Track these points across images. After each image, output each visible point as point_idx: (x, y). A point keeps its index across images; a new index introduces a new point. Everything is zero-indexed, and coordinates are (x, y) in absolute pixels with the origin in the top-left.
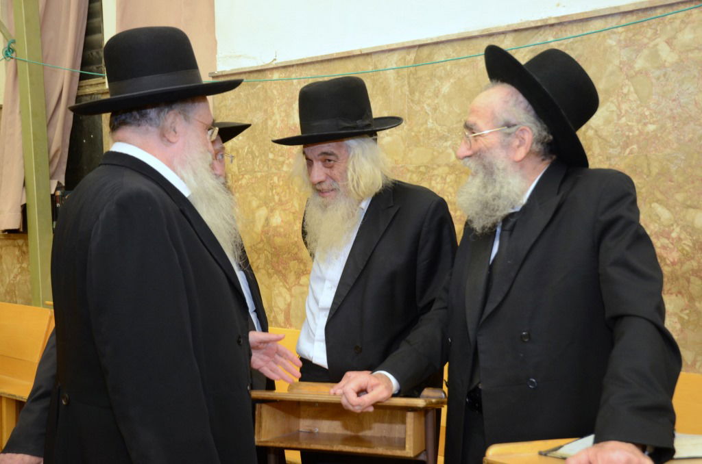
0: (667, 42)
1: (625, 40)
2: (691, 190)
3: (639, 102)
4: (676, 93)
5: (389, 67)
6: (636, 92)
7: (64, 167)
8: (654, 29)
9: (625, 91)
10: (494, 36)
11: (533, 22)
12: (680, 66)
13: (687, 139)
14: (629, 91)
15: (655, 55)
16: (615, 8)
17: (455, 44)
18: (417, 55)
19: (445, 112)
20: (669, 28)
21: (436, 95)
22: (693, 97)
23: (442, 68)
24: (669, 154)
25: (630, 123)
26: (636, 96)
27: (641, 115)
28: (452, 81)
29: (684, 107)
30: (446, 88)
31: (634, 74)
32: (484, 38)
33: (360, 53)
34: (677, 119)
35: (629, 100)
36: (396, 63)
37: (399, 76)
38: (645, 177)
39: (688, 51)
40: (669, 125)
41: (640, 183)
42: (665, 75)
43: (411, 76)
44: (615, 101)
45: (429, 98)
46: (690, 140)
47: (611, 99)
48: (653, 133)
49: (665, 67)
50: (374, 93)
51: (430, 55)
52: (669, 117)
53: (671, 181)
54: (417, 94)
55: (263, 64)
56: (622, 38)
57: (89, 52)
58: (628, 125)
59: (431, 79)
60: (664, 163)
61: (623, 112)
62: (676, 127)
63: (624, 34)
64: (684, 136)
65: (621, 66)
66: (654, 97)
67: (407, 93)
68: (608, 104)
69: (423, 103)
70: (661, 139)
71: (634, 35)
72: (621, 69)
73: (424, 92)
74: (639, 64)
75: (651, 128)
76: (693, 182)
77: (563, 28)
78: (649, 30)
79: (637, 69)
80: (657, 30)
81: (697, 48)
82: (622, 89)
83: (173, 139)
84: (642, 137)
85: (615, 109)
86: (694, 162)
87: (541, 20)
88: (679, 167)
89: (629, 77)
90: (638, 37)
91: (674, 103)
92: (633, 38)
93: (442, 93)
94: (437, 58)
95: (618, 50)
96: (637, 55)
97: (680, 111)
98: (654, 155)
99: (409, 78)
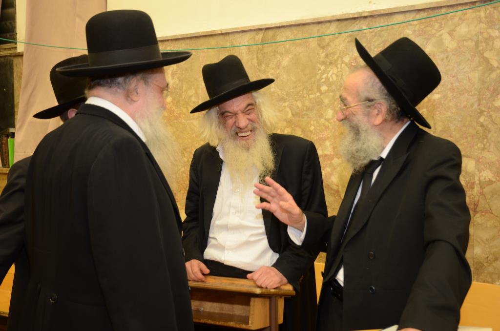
0: (449, 34)
1: (419, 31)
2: (465, 144)
4: (455, 71)
5: (243, 44)
8: (440, 23)
10: (323, 24)
11: (352, 14)
12: (458, 51)
13: (462, 106)
15: (440, 42)
16: (412, 6)
17: (293, 28)
18: (264, 35)
19: (284, 80)
20: (450, 22)
21: (278, 66)
22: (467, 75)
23: (282, 46)
24: (449, 117)
28: (290, 56)
29: (461, 82)
30: (285, 62)
32: (315, 25)
33: (220, 33)
34: (456, 90)
36: (248, 41)
37: (249, 52)
39: (464, 40)
40: (450, 95)
42: (447, 58)
43: (259, 51)
45: (273, 69)
46: (465, 107)
48: (438, 101)
49: (447, 51)
51: (274, 36)
52: (450, 89)
54: (263, 65)
56: (417, 28)
57: (4, 23)
59: (274, 55)
60: (446, 123)
62: (455, 97)
64: (461, 103)
67: (256, 64)
69: (268, 72)
70: (444, 105)
71: (425, 27)
73: (269, 64)
74: (429, 48)
75: (437, 96)
76: (466, 138)
77: (374, 20)
78: (436, 24)
80: (442, 24)
81: (470, 39)
83: (135, 98)
84: (430, 103)
86: (467, 123)
87: (357, 13)
88: (457, 126)
90: (428, 29)
91: (454, 78)
92: (425, 29)
93: (283, 65)
94: (279, 39)
95: (414, 38)
96: (427, 42)
97: (458, 84)
98: (439, 116)
99: (258, 53)
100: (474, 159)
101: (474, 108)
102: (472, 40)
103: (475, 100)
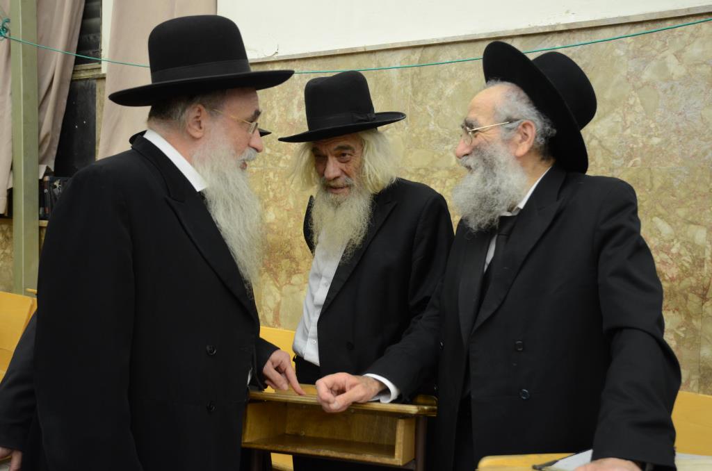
0: (675, 55)
1: (634, 51)
2: (694, 206)
3: (644, 114)
4: (683, 106)
5: (394, 66)
6: (642, 104)
7: (54, 152)
8: (663, 41)
9: (631, 102)
11: (541, 27)
12: (687, 80)
13: (691, 154)
14: (635, 102)
15: (663, 67)
16: (625, 17)
17: (461, 46)
18: (421, 55)
19: (447, 114)
20: (678, 40)
21: (440, 96)
22: (699, 112)
23: (447, 69)
24: (672, 169)
25: (634, 135)
26: (641, 108)
27: (646, 127)
28: (456, 83)
29: (689, 121)
30: (450, 90)
31: (641, 85)
33: (363, 50)
34: (683, 133)
35: (634, 111)
36: (400, 62)
37: (402, 76)
38: (647, 190)
39: (696, 65)
40: (674, 138)
41: (642, 196)
42: (672, 88)
43: (415, 76)
44: (621, 111)
45: (432, 99)
46: (695, 155)
47: (616, 110)
48: (657, 147)
49: (672, 80)
50: (377, 91)
51: (435, 56)
52: (674, 131)
53: (673, 195)
54: (420, 95)
55: (264, 57)
56: (630, 48)
57: (86, 36)
58: (632, 137)
59: (435, 81)
60: (668, 177)
61: (628, 123)
62: (681, 141)
63: (632, 45)
64: (688, 150)
65: (629, 77)
66: (660, 109)
67: (410, 93)
68: (614, 114)
69: (426, 104)
70: (665, 152)
71: (642, 47)
72: (628, 79)
73: (427, 93)
74: (647, 75)
75: (656, 141)
76: (695, 198)
77: (572, 35)
78: (658, 42)
79: (644, 81)
80: (666, 43)
81: (705, 63)
82: (628, 100)
83: (195, 134)
84: (646, 150)
85: (620, 120)
86: (697, 178)
87: (549, 26)
88: (682, 182)
89: (635, 88)
90: (646, 48)
91: (680, 116)
92: (642, 49)
93: (446, 94)
94: (441, 59)
95: (626, 60)
96: (645, 67)
97: (686, 125)
98: (658, 168)
99: (413, 78)
100: (705, 226)
101: (706, 158)
102: (708, 64)
103: (709, 146)
